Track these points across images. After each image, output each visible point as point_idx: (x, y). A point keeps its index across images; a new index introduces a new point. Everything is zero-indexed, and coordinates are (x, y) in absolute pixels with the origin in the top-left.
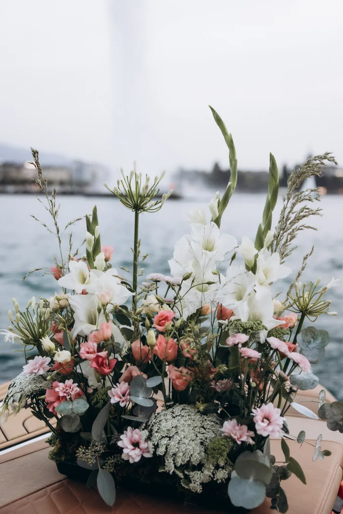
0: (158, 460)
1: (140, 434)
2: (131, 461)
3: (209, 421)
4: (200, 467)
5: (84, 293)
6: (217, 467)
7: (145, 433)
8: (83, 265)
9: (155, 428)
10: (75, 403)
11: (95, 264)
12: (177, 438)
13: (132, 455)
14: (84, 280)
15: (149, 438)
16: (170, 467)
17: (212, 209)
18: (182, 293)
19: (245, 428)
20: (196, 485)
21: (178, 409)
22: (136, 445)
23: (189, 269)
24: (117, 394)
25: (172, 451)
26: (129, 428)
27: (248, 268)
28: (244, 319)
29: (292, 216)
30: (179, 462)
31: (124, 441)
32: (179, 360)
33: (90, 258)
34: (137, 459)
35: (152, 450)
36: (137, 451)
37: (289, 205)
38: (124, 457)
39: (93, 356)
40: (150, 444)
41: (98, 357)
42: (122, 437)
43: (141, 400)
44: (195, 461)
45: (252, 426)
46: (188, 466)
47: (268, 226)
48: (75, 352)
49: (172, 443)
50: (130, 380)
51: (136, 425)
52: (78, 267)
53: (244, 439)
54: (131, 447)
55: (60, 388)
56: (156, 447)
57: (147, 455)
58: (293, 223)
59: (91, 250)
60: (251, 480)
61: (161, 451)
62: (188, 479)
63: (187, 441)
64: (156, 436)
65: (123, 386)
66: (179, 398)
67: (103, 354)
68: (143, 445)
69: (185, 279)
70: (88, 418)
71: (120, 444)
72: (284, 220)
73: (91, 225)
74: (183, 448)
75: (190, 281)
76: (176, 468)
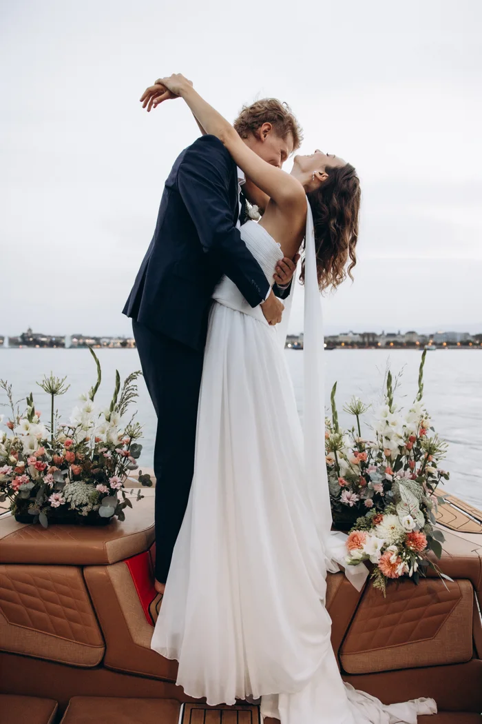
0: (68, 504)
1: (59, 495)
2: (55, 507)
3: (90, 486)
4: (86, 505)
5: (28, 434)
6: (94, 504)
7: (62, 494)
8: (26, 421)
9: (66, 492)
10: (28, 484)
11: (33, 420)
12: (76, 494)
13: (56, 504)
14: (27, 429)
15: (63, 496)
16: (73, 506)
17: (90, 393)
18: (76, 432)
19: (106, 487)
20: (85, 513)
21: (76, 483)
22: (57, 500)
23: (80, 422)
24: (47, 479)
25: (74, 499)
26: (54, 493)
27: (107, 420)
28: (105, 442)
29: (126, 397)
30: (77, 503)
31: (52, 499)
32: (76, 462)
33: (30, 417)
34: (58, 506)
35: (65, 501)
36: (58, 502)
37: (124, 392)
38: (52, 505)
39: (35, 463)
40: (64, 498)
41: (37, 463)
42: (50, 497)
43: (59, 480)
44: (84, 503)
45: (109, 486)
46: (81, 505)
47: (116, 402)
48: (26, 461)
49: (74, 496)
50: (53, 472)
51: (57, 491)
52: (24, 422)
53: (105, 491)
54: (55, 501)
55: (20, 478)
56: (67, 499)
57: (62, 504)
58: (126, 399)
59: (30, 414)
60: (109, 507)
61: (69, 500)
62: (81, 511)
63: (80, 495)
64: (66, 496)
65: (50, 476)
66: (76, 478)
67: (39, 462)
68: (61, 499)
69: (78, 426)
70: (33, 492)
71: (49, 500)
72: (122, 399)
73: (30, 401)
74: (79, 498)
75: (80, 427)
76: (76, 506)
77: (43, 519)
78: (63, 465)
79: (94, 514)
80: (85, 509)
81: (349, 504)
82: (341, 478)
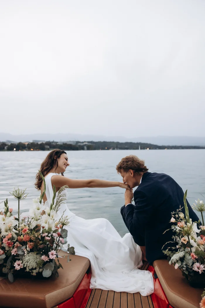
0: (25, 268)
2: (18, 270)
3: (38, 256)
4: (35, 269)
5: (4, 224)
6: (40, 268)
7: (21, 262)
8: (4, 216)
9: (24, 260)
10: (2, 256)
11: (7, 215)
12: (29, 262)
13: (18, 268)
14: (4, 220)
15: (22, 263)
16: (28, 270)
17: (39, 199)
19: (47, 257)
20: (34, 274)
21: (30, 254)
22: (19, 265)
24: (13, 252)
25: (28, 266)
26: (17, 261)
27: (48, 215)
28: (47, 229)
29: (59, 201)
30: (30, 268)
32: (31, 241)
33: (6, 213)
34: (19, 269)
35: (23, 266)
36: (19, 267)
37: (58, 198)
38: (16, 269)
39: (7, 242)
40: (22, 264)
41: (8, 242)
42: (15, 263)
43: (20, 253)
44: (34, 267)
45: (48, 257)
46: (32, 269)
47: (53, 204)
48: (2, 240)
49: (28, 263)
50: (17, 247)
51: (19, 260)
52: (2, 216)
53: (47, 260)
54: (17, 266)
56: (24, 265)
57: (22, 267)
58: (59, 202)
59: (6, 211)
60: (48, 270)
61: (25, 266)
62: (32, 272)
63: (32, 262)
64: (24, 262)
65: (15, 249)
67: (9, 241)
68: (21, 265)
69: (32, 219)
70: (5, 260)
71: (14, 265)
72: (57, 202)
73: (6, 204)
74: (31, 264)
75: (33, 219)
76: (29, 270)
77: (10, 277)
78: (24, 243)
79: (40, 274)
80: (35, 271)
81: (199, 272)
82: (193, 254)
